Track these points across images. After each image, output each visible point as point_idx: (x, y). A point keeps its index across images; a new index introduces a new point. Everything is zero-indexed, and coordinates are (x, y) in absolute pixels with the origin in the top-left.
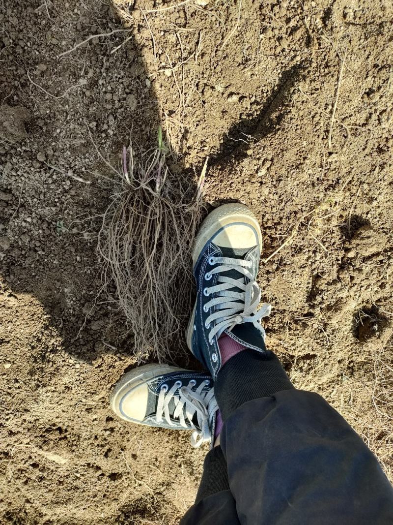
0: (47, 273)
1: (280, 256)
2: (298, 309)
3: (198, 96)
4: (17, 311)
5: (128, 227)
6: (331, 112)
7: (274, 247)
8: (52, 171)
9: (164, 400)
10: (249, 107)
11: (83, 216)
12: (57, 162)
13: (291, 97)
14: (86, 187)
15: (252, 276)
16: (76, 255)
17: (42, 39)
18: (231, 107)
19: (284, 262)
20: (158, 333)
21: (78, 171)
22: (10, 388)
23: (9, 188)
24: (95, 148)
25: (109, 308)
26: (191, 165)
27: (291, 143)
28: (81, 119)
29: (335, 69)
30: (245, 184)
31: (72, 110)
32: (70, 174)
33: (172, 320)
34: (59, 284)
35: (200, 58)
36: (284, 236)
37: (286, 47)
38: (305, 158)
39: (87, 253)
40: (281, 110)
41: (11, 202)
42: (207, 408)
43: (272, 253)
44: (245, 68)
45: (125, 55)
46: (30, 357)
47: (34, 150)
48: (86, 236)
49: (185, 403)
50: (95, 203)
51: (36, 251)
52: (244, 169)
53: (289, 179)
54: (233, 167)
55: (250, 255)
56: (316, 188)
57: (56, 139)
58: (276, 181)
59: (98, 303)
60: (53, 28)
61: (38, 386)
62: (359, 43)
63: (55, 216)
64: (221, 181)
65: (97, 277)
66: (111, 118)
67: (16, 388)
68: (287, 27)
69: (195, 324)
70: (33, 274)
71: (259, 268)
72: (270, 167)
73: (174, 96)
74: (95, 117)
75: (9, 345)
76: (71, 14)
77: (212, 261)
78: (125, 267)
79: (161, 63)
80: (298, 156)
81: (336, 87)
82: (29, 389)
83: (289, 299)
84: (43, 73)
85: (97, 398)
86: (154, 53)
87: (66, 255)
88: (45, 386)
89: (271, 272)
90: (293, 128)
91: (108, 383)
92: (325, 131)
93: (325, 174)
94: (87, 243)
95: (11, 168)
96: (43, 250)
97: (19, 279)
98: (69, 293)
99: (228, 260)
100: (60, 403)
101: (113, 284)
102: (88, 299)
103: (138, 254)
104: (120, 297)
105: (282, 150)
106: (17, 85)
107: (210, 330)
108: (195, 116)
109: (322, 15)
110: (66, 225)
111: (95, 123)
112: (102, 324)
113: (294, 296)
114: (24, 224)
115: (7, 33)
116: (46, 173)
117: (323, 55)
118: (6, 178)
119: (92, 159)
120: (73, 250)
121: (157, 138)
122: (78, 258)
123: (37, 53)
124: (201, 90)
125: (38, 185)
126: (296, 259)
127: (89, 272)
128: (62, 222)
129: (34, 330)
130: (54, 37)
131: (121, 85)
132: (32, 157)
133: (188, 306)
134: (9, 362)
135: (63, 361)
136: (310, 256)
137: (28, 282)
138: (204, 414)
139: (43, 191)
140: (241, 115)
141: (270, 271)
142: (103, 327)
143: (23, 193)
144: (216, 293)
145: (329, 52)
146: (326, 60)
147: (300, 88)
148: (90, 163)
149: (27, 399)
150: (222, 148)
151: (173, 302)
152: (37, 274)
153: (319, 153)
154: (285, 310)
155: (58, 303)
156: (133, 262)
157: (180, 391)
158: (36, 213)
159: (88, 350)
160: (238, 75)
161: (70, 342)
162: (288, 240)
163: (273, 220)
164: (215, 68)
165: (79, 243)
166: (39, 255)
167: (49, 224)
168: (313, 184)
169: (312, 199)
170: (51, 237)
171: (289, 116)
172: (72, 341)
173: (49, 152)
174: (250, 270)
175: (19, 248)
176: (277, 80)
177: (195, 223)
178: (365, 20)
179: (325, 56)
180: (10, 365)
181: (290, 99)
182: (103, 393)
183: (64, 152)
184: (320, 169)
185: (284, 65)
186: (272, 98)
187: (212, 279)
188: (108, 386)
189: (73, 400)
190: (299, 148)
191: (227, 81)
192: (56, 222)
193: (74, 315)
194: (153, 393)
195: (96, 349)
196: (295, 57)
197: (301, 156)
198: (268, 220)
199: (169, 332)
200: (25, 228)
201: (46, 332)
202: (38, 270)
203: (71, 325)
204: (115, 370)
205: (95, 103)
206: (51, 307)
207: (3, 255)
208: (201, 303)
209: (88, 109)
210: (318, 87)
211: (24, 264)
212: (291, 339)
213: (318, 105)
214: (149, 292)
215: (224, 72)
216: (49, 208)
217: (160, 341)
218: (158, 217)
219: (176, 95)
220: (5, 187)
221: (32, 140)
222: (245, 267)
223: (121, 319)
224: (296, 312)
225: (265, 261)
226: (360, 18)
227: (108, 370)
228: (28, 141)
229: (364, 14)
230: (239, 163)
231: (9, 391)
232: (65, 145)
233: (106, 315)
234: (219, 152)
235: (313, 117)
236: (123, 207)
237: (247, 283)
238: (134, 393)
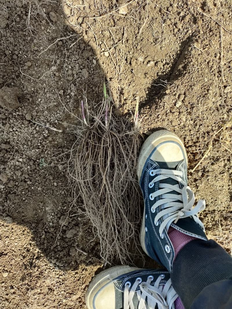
0: (34, 197)
1: (203, 166)
2: (224, 207)
3: (127, 67)
4: (12, 229)
5: (88, 155)
6: (220, 59)
7: (196, 160)
8: (36, 125)
9: (128, 296)
10: (162, 67)
11: (58, 154)
12: (39, 119)
13: (190, 53)
14: (59, 135)
15: (184, 183)
16: (54, 182)
17: (28, 48)
18: (150, 70)
19: (207, 170)
20: (118, 238)
21: (53, 123)
22: (7, 294)
23: (8, 141)
24: (63, 106)
25: (79, 219)
26: (128, 110)
27: (196, 80)
28: (53, 91)
29: (217, 31)
30: (168, 115)
31: (48, 86)
32: (48, 125)
33: (128, 226)
34: (42, 204)
35: (126, 42)
36: (203, 151)
37: (181, 28)
38: (208, 90)
39: (61, 179)
40: (185, 62)
41: (9, 150)
42: (166, 299)
43: (196, 165)
44: (156, 44)
45: (78, 47)
46: (22, 265)
47: (24, 114)
48: (60, 167)
49: (147, 297)
50: (65, 145)
51: (25, 182)
52: (165, 103)
53: (199, 105)
54: (157, 104)
55: (180, 166)
56: (221, 111)
57: (38, 105)
58: (190, 109)
59: (70, 216)
60: (35, 41)
61: (28, 289)
62: (229, 16)
63: (39, 156)
64: (151, 116)
65: (69, 196)
66: (72, 85)
67: (12, 294)
68: (179, 17)
69: (146, 226)
70: (24, 199)
71: (188, 178)
72: (184, 99)
73: (112, 69)
74: (62, 88)
75: (7, 256)
76: (46, 32)
77: (152, 173)
78: (88, 184)
79: (101, 49)
80: (203, 89)
81: (220, 42)
82: (21, 294)
83: (216, 200)
84: (29, 67)
85: (74, 297)
86: (96, 44)
87: (47, 183)
88: (32, 289)
89: (198, 180)
90: (195, 70)
91: (83, 284)
92: (218, 72)
93: (225, 101)
94: (61, 172)
95: (9, 126)
96: (31, 181)
97: (14, 203)
98: (49, 210)
99: (163, 171)
100: (46, 304)
101: (80, 200)
102: (63, 213)
103: (97, 174)
104: (86, 208)
105: (191, 86)
106: (13, 77)
107: (159, 225)
108: (127, 79)
109: (200, 5)
110: (46, 161)
111: (62, 91)
112: (74, 232)
113: (219, 197)
114: (17, 163)
115: (7, 48)
116: (32, 127)
117: (206, 26)
118: (6, 134)
119: (61, 113)
120: (51, 178)
121: (103, 95)
122: (55, 184)
123: (26, 57)
124: (129, 62)
125: (27, 135)
126: (215, 167)
127: (63, 192)
128: (43, 160)
129: (24, 243)
130: (35, 46)
131: (78, 64)
132: (23, 118)
133: (138, 215)
134: (7, 271)
135: (45, 265)
136: (226, 164)
137: (20, 205)
138: (164, 305)
139: (30, 139)
140: (157, 73)
141: (198, 178)
142: (76, 235)
143: (17, 143)
144: (159, 196)
145: (210, 23)
146: (209, 28)
147: (195, 46)
148: (60, 117)
149: (20, 304)
150: (148, 96)
151: (127, 211)
152: (26, 199)
153: (217, 86)
154: (214, 210)
155: (42, 220)
156: (94, 180)
157: (140, 286)
158: (26, 155)
159: (64, 255)
160: (152, 49)
161: (50, 249)
162: (206, 153)
163: (192, 140)
164: (136, 47)
165: (55, 173)
166: (28, 184)
167: (35, 161)
168: (218, 110)
169: (219, 120)
170: (36, 171)
171: (192, 63)
172: (52, 248)
173: (34, 114)
174: (182, 178)
175: (14, 180)
176: (178, 47)
177: (136, 146)
178: (229, 5)
179: (208, 26)
180: (7, 274)
181: (189, 54)
182: (79, 294)
183: (43, 113)
184: (220, 98)
185: (181, 38)
186: (177, 59)
187: (154, 186)
188: (82, 286)
189: (56, 301)
190: (202, 83)
191: (146, 54)
192: (39, 160)
193: (53, 227)
194: (119, 290)
195: (70, 254)
196: (187, 31)
197: (205, 89)
198: (189, 141)
199: (127, 237)
200: (18, 167)
201: (33, 243)
202: (27, 196)
203: (51, 235)
204: (87, 272)
205: (62, 79)
206: (36, 223)
207: (3, 187)
208: (149, 206)
209: (58, 84)
210: (207, 43)
211: (17, 192)
212: (225, 234)
213: (210, 55)
214: (108, 202)
215: (142, 49)
216: (34, 150)
217: (120, 245)
218: (108, 144)
219: (114, 67)
220: (5, 140)
221: (23, 108)
222: (178, 176)
223: (89, 228)
224: (224, 210)
225: (192, 171)
226: (225, 5)
227: (82, 272)
228: (20, 109)
229: (227, 3)
230: (161, 101)
231: (7, 297)
232: (44, 108)
233: (77, 225)
234: (146, 99)
235: (208, 63)
236: (84, 142)
237: (182, 188)
238: (104, 291)
